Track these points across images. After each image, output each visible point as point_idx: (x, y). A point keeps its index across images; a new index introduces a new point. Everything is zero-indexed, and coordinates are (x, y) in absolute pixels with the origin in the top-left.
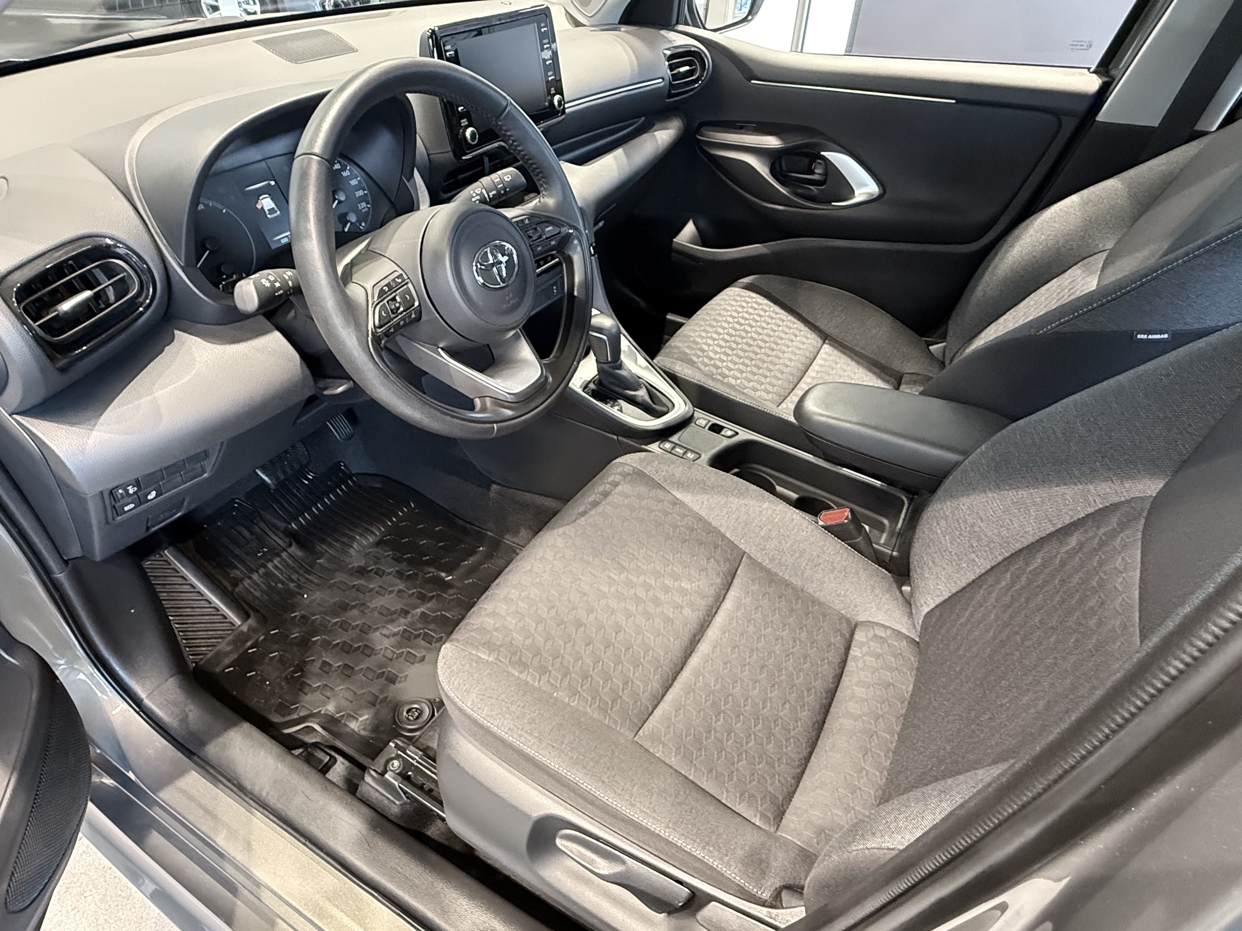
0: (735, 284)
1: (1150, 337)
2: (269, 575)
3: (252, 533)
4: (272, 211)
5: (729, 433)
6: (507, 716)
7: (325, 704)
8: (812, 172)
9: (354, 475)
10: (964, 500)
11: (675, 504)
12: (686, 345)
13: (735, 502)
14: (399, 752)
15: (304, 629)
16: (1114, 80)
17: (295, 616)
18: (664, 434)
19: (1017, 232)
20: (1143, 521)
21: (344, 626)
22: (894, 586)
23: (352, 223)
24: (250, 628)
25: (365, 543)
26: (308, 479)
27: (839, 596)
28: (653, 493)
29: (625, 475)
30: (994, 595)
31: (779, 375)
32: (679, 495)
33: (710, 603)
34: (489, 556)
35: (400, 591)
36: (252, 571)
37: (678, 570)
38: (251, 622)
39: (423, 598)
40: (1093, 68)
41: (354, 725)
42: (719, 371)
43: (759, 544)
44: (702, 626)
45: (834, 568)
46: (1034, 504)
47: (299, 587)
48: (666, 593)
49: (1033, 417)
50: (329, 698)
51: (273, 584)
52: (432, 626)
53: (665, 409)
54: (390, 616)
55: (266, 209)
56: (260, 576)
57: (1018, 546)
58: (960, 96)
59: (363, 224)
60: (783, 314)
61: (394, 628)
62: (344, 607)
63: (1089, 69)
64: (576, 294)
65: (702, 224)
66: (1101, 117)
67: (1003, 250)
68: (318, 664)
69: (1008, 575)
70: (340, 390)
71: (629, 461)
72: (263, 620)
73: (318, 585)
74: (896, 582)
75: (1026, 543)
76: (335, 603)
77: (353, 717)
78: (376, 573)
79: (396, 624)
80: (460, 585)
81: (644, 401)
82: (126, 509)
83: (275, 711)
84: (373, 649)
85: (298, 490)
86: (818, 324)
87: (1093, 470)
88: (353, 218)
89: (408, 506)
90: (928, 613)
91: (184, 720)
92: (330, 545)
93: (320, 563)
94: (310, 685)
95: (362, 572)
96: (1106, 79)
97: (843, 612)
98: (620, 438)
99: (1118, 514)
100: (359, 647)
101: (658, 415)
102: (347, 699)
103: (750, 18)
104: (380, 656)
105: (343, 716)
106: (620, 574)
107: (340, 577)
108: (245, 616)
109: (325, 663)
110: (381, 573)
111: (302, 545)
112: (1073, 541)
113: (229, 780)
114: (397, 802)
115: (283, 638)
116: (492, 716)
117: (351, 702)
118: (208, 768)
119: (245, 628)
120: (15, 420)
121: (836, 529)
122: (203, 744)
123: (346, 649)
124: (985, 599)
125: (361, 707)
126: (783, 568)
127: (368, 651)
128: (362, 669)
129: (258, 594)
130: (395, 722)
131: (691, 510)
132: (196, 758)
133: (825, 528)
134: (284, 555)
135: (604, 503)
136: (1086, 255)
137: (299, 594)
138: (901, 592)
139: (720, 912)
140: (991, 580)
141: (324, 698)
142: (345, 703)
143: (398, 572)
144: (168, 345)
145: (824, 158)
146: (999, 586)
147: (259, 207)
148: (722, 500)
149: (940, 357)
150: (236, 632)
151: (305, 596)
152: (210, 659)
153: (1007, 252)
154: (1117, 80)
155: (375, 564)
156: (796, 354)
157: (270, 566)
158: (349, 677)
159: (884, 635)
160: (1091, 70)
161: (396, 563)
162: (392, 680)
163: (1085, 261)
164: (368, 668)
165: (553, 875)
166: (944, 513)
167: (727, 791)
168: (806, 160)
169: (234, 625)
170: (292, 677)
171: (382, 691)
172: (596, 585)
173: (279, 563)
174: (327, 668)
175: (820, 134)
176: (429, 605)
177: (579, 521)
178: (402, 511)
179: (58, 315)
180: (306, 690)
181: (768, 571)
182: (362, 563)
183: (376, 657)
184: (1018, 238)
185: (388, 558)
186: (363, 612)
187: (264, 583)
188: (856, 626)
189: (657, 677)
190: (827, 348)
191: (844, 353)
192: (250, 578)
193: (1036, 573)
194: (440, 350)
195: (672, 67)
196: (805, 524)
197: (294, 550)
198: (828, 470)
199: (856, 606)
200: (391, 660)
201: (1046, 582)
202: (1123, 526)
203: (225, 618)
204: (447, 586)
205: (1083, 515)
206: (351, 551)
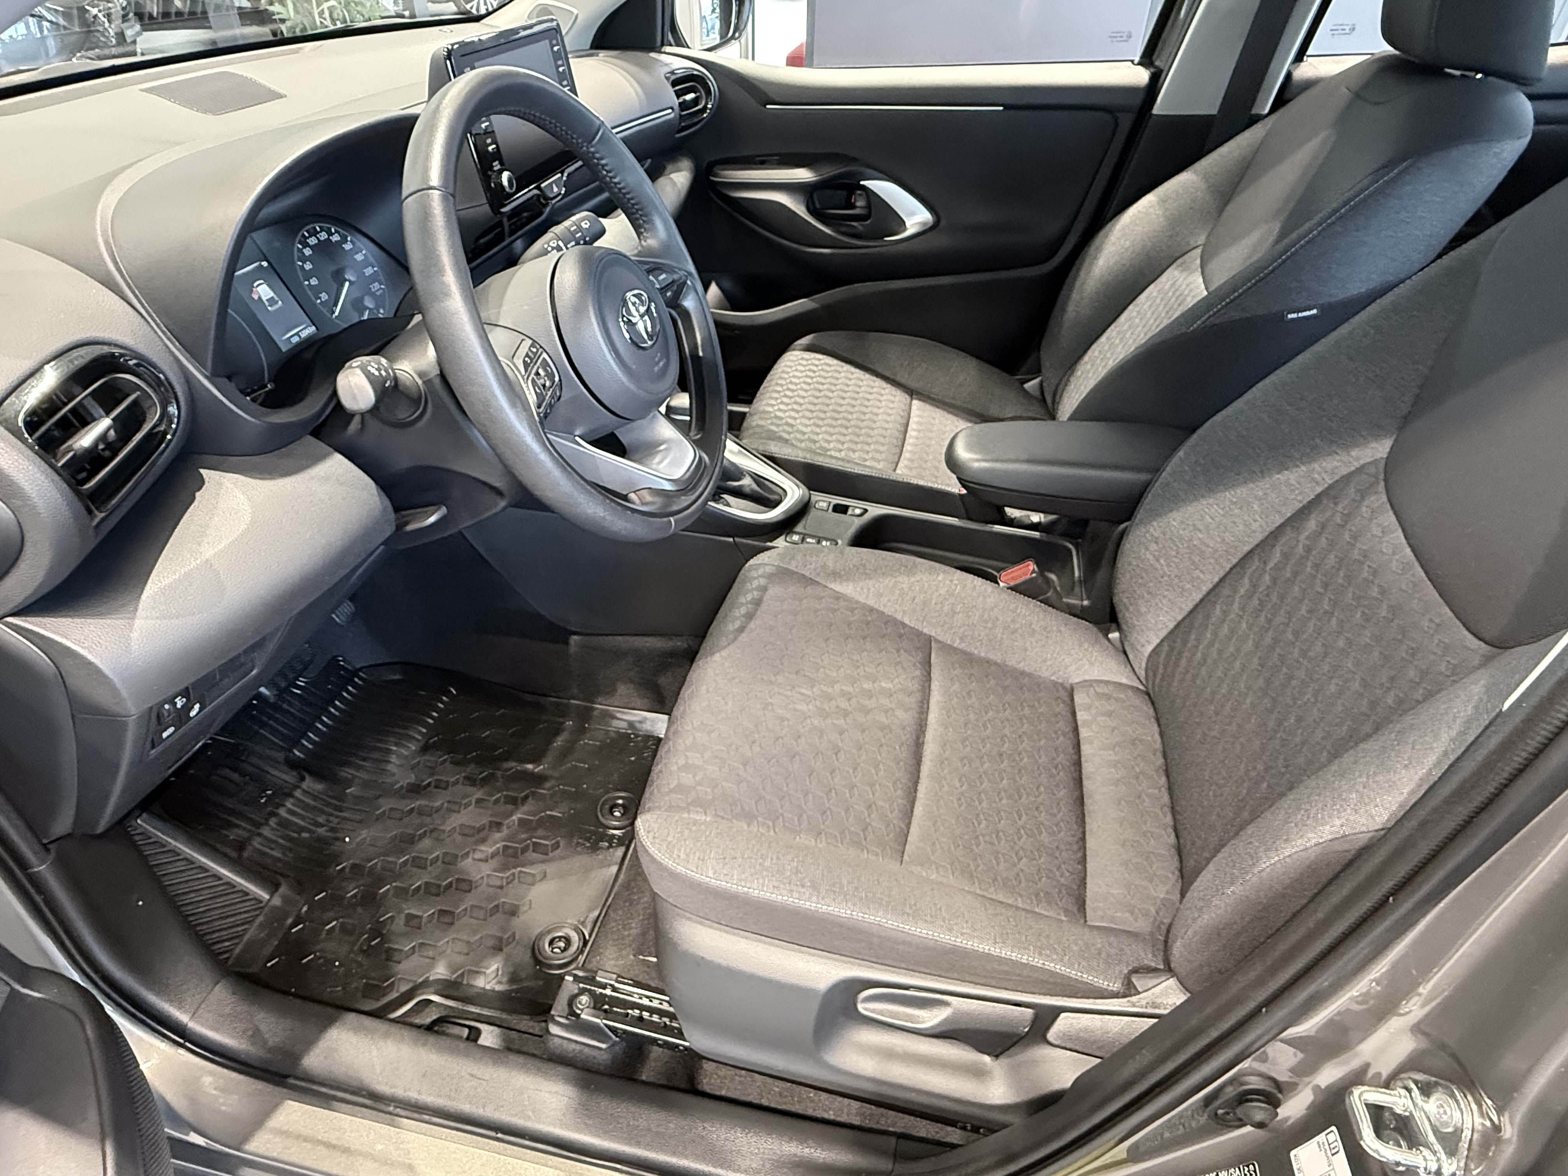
0: (793, 346)
1: (1300, 315)
2: (284, 824)
3: (243, 774)
4: (272, 301)
5: (858, 511)
6: (765, 873)
7: (431, 967)
8: (853, 207)
9: (361, 669)
10: (1174, 514)
11: (838, 598)
12: (769, 422)
13: (904, 581)
14: (581, 985)
15: (361, 882)
16: (1161, 71)
17: (344, 868)
18: (786, 525)
19: (1097, 241)
20: (1382, 484)
21: (419, 863)
22: (1100, 635)
23: (370, 309)
24: (285, 900)
25: (405, 752)
26: (298, 687)
27: (1045, 661)
28: (809, 590)
29: (770, 577)
30: (1236, 606)
31: (882, 440)
32: (837, 587)
33: (919, 698)
34: (581, 731)
35: (479, 801)
36: (259, 825)
37: (871, 669)
38: (283, 889)
39: (514, 802)
40: (1137, 59)
41: (481, 982)
42: (818, 445)
43: (945, 622)
44: (920, 725)
45: (1034, 630)
46: (1256, 498)
47: (332, 830)
48: (870, 697)
49: (1229, 411)
50: (433, 958)
51: (295, 835)
52: (540, 832)
53: (776, 497)
54: (478, 835)
55: (264, 299)
56: (273, 829)
57: (1247, 548)
58: (1008, 101)
59: (382, 311)
60: (858, 373)
61: (487, 849)
62: (411, 840)
63: (1132, 61)
64: (701, 354)
65: (727, 284)
66: (1156, 110)
67: (1086, 264)
68: (400, 921)
69: (1246, 580)
70: (432, 519)
71: (766, 561)
72: (300, 886)
73: (360, 822)
74: (1101, 631)
75: (1256, 542)
76: (394, 838)
77: (477, 972)
78: (436, 787)
79: (490, 841)
80: (556, 774)
81: (752, 490)
82: (165, 735)
83: (364, 996)
84: (470, 881)
85: (290, 704)
86: (898, 378)
87: (1314, 448)
88: (369, 303)
89: (448, 693)
90: (1153, 651)
91: (256, 1035)
92: (359, 768)
93: (350, 793)
94: (401, 951)
95: (416, 790)
96: (1153, 70)
97: (1053, 678)
98: (737, 539)
99: (1352, 485)
100: (451, 883)
101: (772, 504)
102: (460, 953)
103: (737, 35)
104: (483, 887)
105: (462, 974)
106: (812, 687)
107: (386, 804)
108: (273, 887)
109: (410, 917)
110: (443, 785)
111: (319, 776)
112: (1312, 525)
113: (353, 1093)
114: (604, 1046)
115: (336, 900)
116: (745, 880)
117: (467, 954)
118: (315, 1087)
119: (277, 901)
120: (8, 625)
121: (1023, 587)
122: (296, 1058)
123: (431, 891)
124: (1225, 613)
125: (483, 958)
126: (978, 644)
127: (465, 885)
128: (466, 909)
129: (277, 854)
130: (537, 962)
131: (857, 602)
132: (291, 1081)
133: (1012, 589)
134: (298, 793)
135: (759, 613)
136: (1177, 255)
137: (337, 839)
138: (1108, 639)
139: (1074, 1021)
140: (1226, 591)
141: (428, 961)
142: (459, 959)
143: (466, 778)
144: (199, 489)
145: (864, 188)
146: (1238, 596)
147: (256, 297)
148: (889, 581)
149: (1037, 393)
150: (266, 909)
151: (347, 839)
152: (239, 955)
153: (1091, 264)
154: (1166, 69)
155: (432, 774)
156: (890, 415)
157: (282, 812)
158: (452, 924)
159: (1107, 691)
160: (1136, 62)
161: (458, 768)
162: (513, 912)
163: (1180, 261)
164: (472, 907)
165: (847, 1059)
166: (1152, 535)
167: (1021, 896)
168: (844, 193)
169: (261, 902)
170: (370, 946)
171: (503, 929)
172: (791, 706)
173: (293, 805)
174: (414, 922)
175: (854, 160)
176: (525, 808)
177: (740, 639)
178: (442, 702)
179: (74, 455)
180: (396, 957)
181: (965, 653)
182: (412, 778)
183: (480, 889)
184: (1099, 249)
185: (447, 764)
186: (437, 839)
187: (282, 838)
188: (1072, 690)
189: (899, 792)
190: (916, 403)
191: (938, 407)
192: (259, 835)
193: (1278, 568)
194: (577, 438)
195: (679, 94)
196: (990, 590)
197: (309, 783)
198: (978, 531)
199: (1066, 668)
200: (501, 887)
201: (1296, 574)
202: (1363, 494)
203: (247, 894)
204: (539, 779)
205: (1313, 497)
206: (390, 767)
